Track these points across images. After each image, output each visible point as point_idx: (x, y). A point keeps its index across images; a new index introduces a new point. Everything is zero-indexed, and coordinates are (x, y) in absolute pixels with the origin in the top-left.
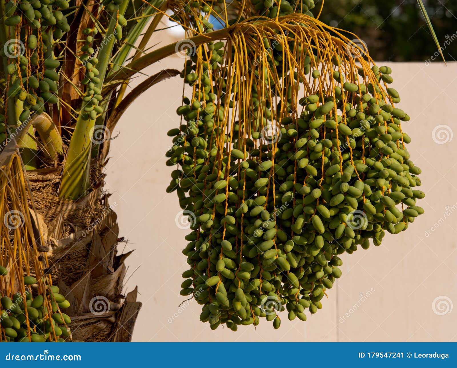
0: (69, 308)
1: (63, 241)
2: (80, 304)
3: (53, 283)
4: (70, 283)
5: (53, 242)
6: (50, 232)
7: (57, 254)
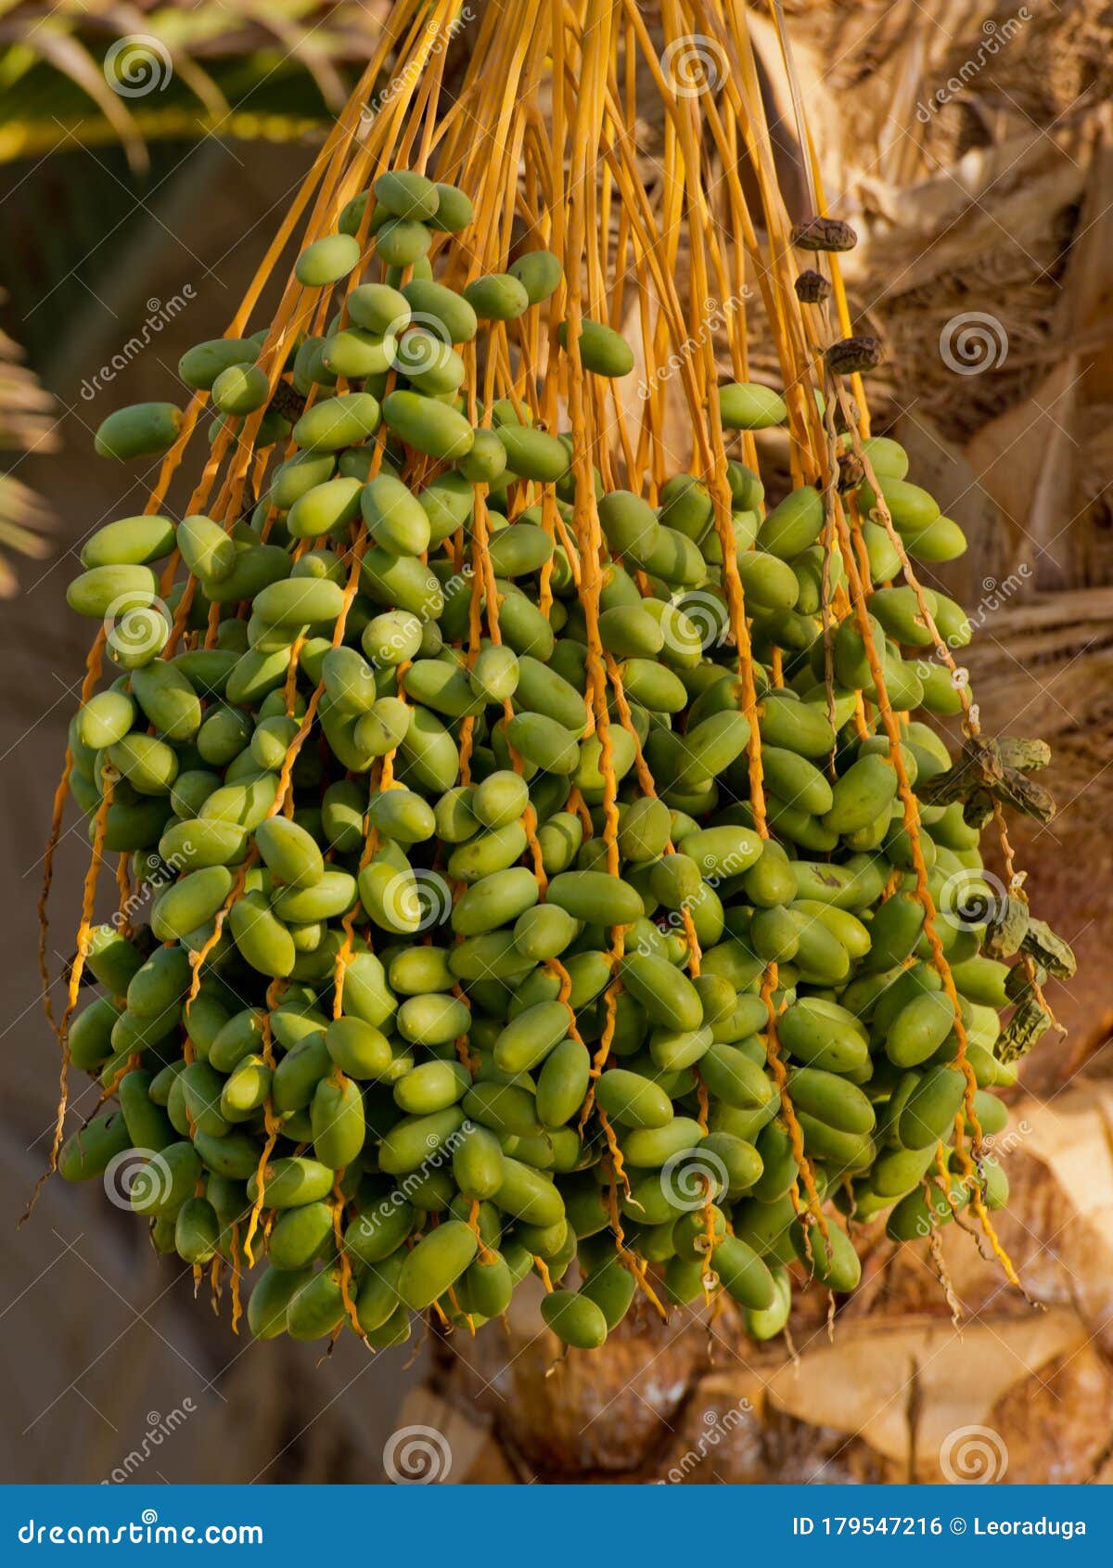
0: (960, 560)
1: (923, 194)
2: (1017, 539)
3: (872, 423)
4: (961, 430)
5: (874, 197)
6: (858, 141)
7: (893, 263)
